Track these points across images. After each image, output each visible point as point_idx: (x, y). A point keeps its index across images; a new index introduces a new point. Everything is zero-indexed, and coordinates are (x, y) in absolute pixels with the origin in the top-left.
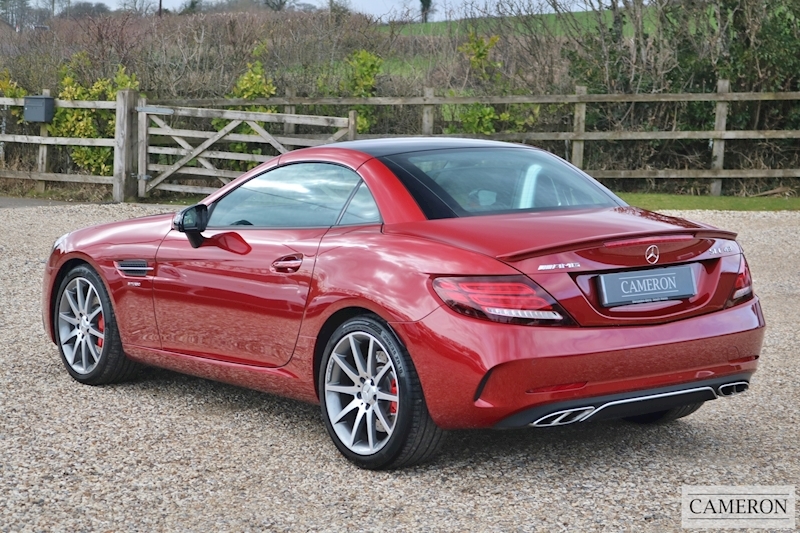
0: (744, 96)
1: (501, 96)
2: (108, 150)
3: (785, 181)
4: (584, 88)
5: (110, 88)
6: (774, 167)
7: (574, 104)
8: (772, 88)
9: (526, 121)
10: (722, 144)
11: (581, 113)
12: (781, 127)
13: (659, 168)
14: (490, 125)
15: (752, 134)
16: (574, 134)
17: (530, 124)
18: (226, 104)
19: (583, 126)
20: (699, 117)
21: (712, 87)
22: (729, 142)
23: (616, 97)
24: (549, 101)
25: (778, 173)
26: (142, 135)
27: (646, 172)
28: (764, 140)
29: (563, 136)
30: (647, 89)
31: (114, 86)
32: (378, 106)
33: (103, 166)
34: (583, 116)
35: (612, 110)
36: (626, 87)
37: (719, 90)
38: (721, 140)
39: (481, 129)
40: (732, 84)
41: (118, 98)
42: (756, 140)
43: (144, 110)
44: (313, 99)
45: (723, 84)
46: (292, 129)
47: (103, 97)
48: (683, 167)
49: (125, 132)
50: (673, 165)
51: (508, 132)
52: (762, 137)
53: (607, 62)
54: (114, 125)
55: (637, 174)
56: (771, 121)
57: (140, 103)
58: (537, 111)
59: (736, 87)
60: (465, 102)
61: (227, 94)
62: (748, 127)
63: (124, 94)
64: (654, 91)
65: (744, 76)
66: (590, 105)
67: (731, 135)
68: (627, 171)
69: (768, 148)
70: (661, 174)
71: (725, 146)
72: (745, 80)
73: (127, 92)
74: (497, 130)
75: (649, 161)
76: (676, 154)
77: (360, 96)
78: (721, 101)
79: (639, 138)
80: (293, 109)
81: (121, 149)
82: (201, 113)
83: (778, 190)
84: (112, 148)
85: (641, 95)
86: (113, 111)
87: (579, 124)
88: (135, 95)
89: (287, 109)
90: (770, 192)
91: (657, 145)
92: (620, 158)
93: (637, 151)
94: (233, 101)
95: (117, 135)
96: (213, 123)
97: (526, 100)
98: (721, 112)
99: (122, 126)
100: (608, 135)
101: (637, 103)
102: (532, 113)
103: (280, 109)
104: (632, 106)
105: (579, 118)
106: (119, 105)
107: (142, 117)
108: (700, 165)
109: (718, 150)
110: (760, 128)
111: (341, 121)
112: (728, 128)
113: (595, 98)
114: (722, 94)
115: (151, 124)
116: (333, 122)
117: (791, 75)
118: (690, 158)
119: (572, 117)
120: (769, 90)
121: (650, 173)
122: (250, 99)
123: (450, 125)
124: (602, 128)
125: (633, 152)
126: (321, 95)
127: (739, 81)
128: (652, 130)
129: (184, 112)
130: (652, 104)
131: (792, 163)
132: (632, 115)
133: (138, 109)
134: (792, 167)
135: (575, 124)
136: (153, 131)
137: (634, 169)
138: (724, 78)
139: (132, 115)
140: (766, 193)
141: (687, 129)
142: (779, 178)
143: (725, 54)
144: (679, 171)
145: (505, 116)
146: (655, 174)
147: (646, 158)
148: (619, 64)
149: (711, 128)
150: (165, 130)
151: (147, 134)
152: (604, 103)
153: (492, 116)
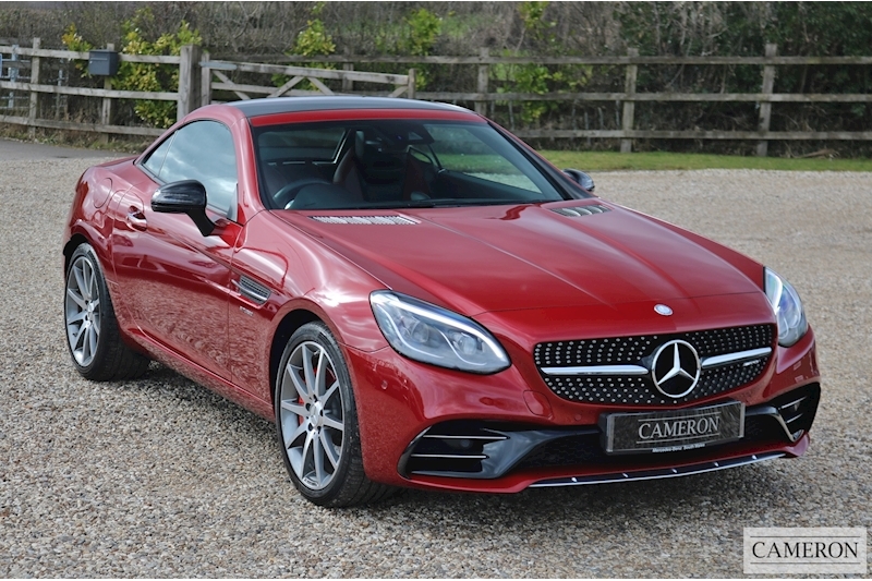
0: (792, 60)
1: (555, 57)
2: (171, 104)
3: (830, 143)
4: (636, 50)
5: (174, 43)
6: (818, 129)
7: (625, 65)
8: (818, 53)
9: (579, 82)
10: (769, 106)
11: (632, 74)
12: (826, 90)
13: (707, 129)
14: (544, 85)
15: (798, 98)
16: (625, 95)
17: (582, 85)
18: (286, 61)
19: (634, 87)
20: (747, 79)
21: (760, 51)
22: (775, 105)
23: (667, 59)
24: (602, 62)
25: (823, 136)
26: (205, 90)
27: (693, 133)
28: (809, 103)
29: (614, 96)
30: (697, 52)
31: (178, 42)
32: (435, 64)
33: (166, 120)
34: (635, 78)
35: (663, 72)
36: (676, 49)
37: (767, 53)
38: (767, 102)
39: (535, 89)
40: (779, 48)
41: (182, 53)
42: (801, 103)
43: (208, 65)
44: (371, 58)
45: (771, 48)
46: (350, 85)
47: (167, 51)
48: (730, 129)
49: (188, 86)
50: (721, 127)
51: (561, 92)
52: (807, 100)
53: (659, 25)
54: (178, 80)
55: (686, 134)
56: (817, 85)
57: (203, 58)
58: (589, 72)
59: (783, 51)
60: (519, 62)
61: (287, 51)
62: (794, 91)
63: (188, 50)
64: (703, 53)
65: (791, 40)
66: (641, 66)
67: (778, 98)
68: (677, 132)
69: (814, 111)
70: (709, 135)
71: (772, 109)
72: (792, 44)
73: (191, 48)
74: (551, 90)
75: (698, 123)
76: (724, 115)
77: (417, 54)
78: (769, 65)
79: (688, 99)
80: (352, 66)
81: (184, 103)
82: (263, 68)
83: (822, 152)
84: (176, 102)
85: (691, 58)
86: (177, 66)
87: (630, 85)
88: (198, 51)
89: (345, 66)
90: (815, 154)
91: (706, 106)
92: (669, 119)
93: (686, 113)
94: (293, 57)
95: (180, 89)
96: (273, 79)
97: (579, 60)
98: (769, 75)
99: (186, 80)
100: (658, 96)
101: (687, 66)
102: (584, 74)
103: (339, 66)
104: (682, 68)
105: (630, 79)
106: (183, 59)
107: (205, 72)
108: (747, 126)
109: (765, 112)
110: (806, 91)
111: (401, 79)
112: (775, 91)
113: (647, 60)
114: (769, 58)
115: (214, 79)
116: (393, 79)
117: (837, 40)
118: (737, 120)
119: (624, 78)
120: (815, 55)
121: (698, 134)
122: (310, 56)
123: (505, 84)
124: (653, 89)
125: (682, 113)
126: (379, 53)
127: (787, 45)
128: (700, 92)
129: (248, 67)
130: (702, 67)
131: (837, 126)
132: (682, 77)
133: (202, 64)
134: (836, 130)
135: (627, 85)
136: (216, 86)
137: (683, 129)
138: (772, 42)
139: (196, 70)
140: (810, 154)
141: (734, 92)
142: (824, 141)
143: (774, 19)
144: (727, 133)
145: (558, 76)
146: (703, 134)
147: (695, 119)
148: (669, 27)
149: (759, 91)
150: (228, 85)
151: (210, 89)
152: (655, 65)
153: (546, 76)
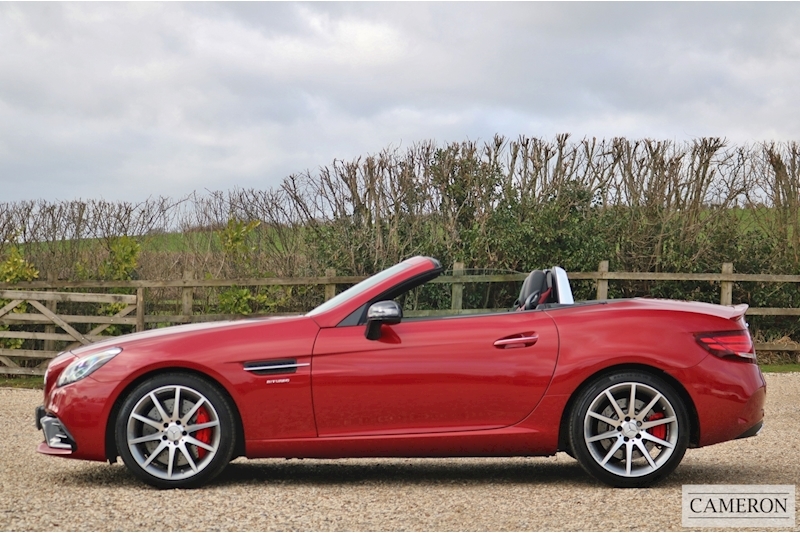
0: (477, 279)
1: (257, 279)
4: (333, 271)
7: (324, 285)
11: (331, 294)
14: (247, 305)
20: (434, 298)
24: (301, 282)
37: (455, 272)
39: (239, 310)
40: (466, 267)
44: (75, 282)
45: (458, 267)
51: (261, 312)
53: (352, 247)
56: (501, 300)
58: (290, 292)
59: (470, 270)
60: (223, 284)
62: (481, 307)
65: (476, 259)
66: (339, 286)
72: (477, 263)
74: (253, 310)
77: (120, 279)
78: (457, 283)
97: (280, 282)
98: (458, 292)
110: (490, 306)
111: (129, 298)
112: (465, 307)
113: (344, 280)
114: (457, 277)
116: (120, 299)
117: (517, 258)
119: (323, 298)
122: (12, 283)
126: (81, 279)
127: (472, 264)
138: (459, 261)
141: (427, 308)
145: (262, 297)
148: (361, 249)
149: (448, 307)
153: (249, 297)
